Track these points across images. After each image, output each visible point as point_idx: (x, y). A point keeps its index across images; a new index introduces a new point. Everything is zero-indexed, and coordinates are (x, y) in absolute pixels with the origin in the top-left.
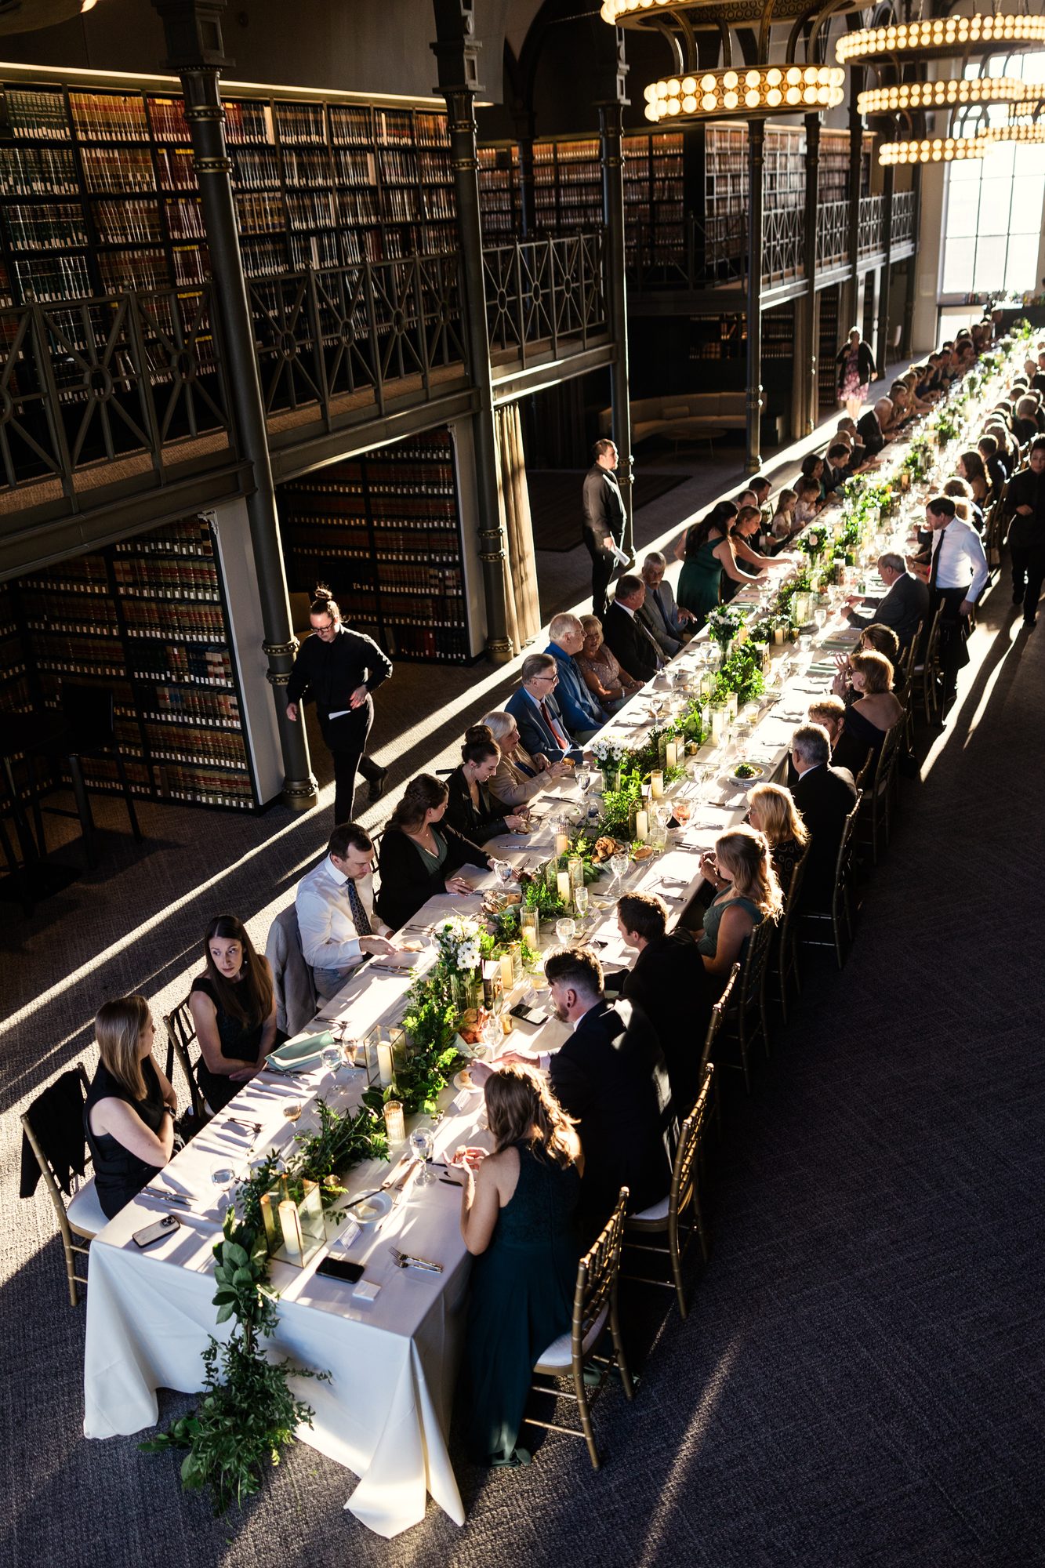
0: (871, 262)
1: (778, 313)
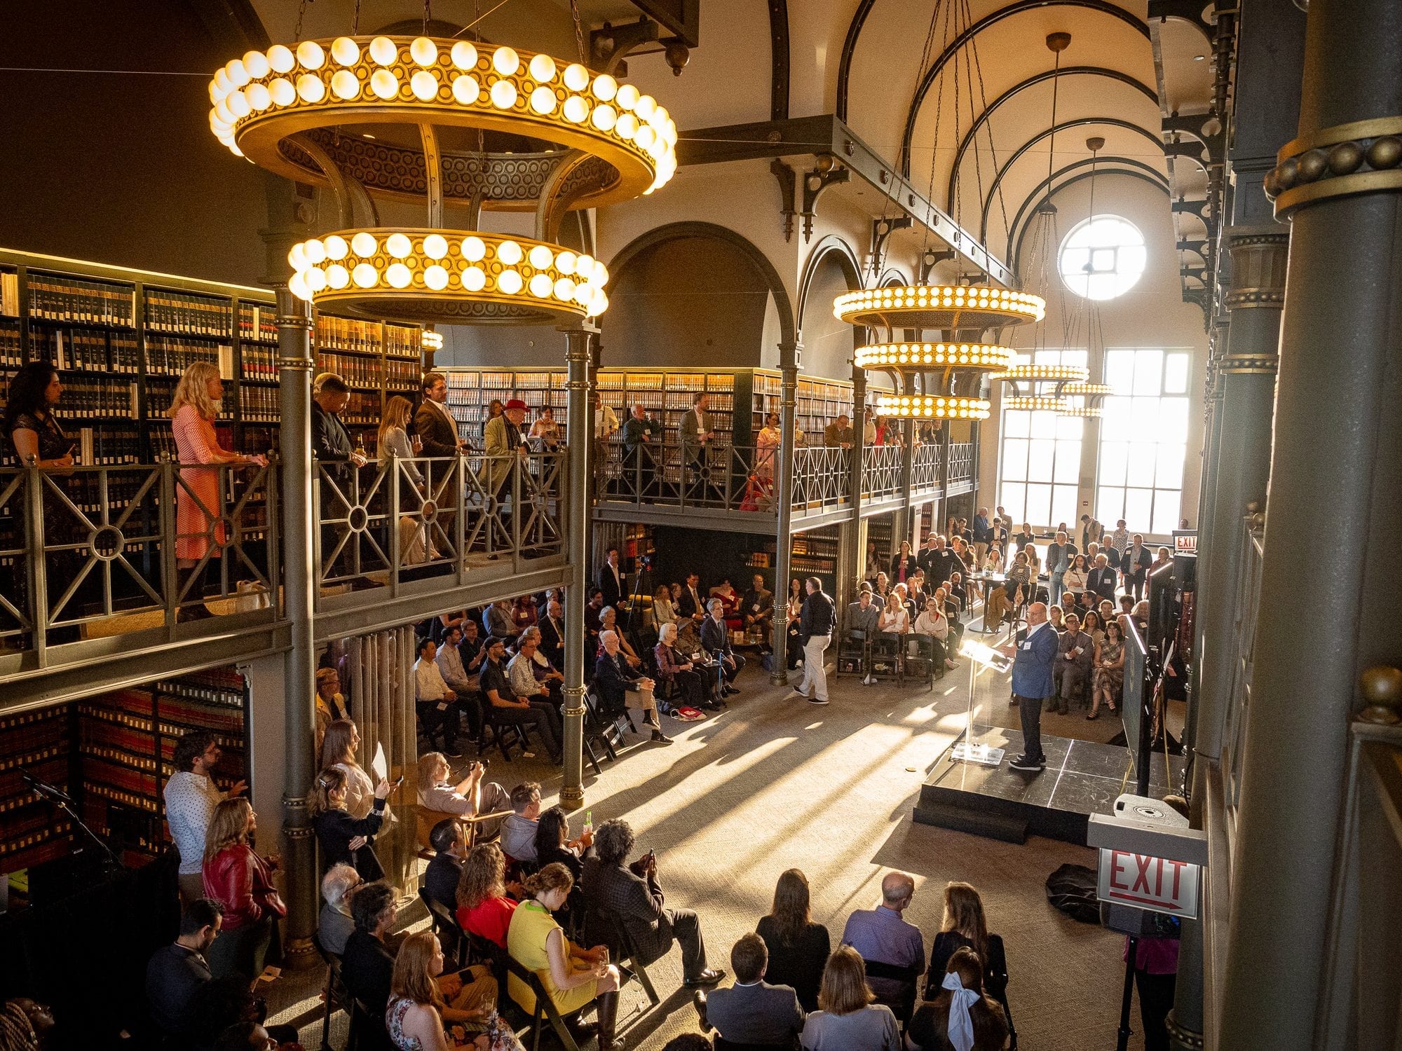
0: (922, 496)
1: (815, 534)
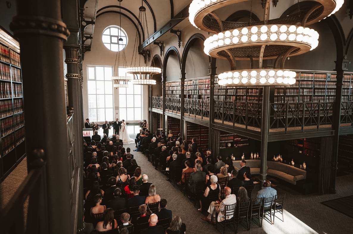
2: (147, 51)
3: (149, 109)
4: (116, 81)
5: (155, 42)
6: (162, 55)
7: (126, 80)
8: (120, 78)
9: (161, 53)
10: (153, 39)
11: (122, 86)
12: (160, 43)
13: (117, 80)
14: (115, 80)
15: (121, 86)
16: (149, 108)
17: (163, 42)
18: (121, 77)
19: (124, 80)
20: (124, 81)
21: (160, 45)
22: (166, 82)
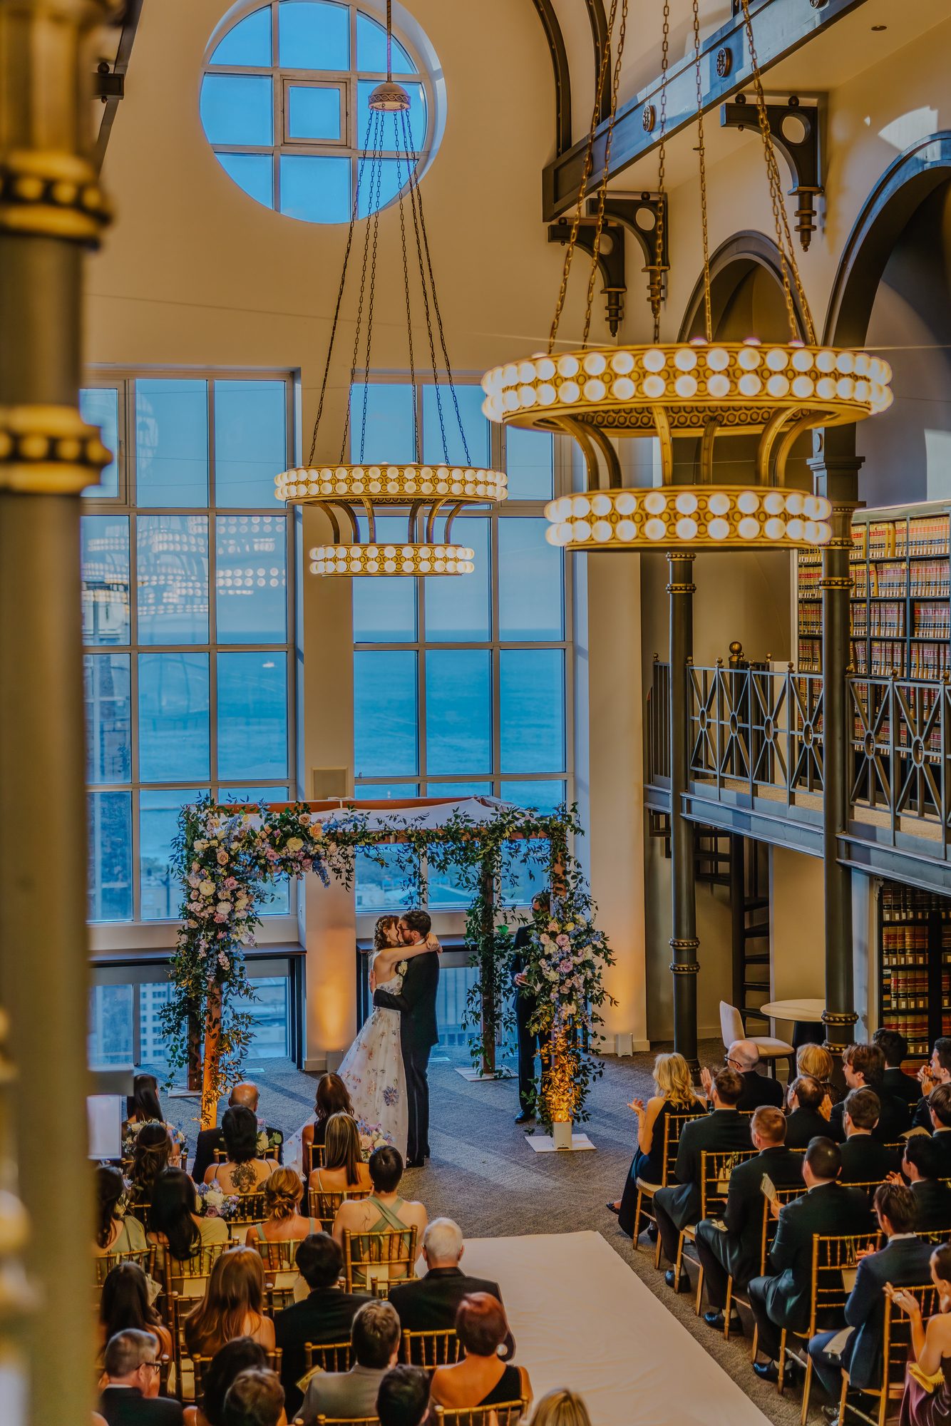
2: (637, 205)
3: (647, 795)
4: (339, 512)
5: (741, 98)
6: (815, 235)
7: (434, 502)
8: (384, 480)
9: (806, 212)
10: (727, 73)
11: (399, 559)
12: (793, 108)
13: (348, 504)
14: (325, 503)
15: (390, 567)
16: (648, 779)
17: (824, 95)
18: (393, 473)
19: (417, 503)
20: (413, 516)
21: (795, 129)
22: (858, 512)
